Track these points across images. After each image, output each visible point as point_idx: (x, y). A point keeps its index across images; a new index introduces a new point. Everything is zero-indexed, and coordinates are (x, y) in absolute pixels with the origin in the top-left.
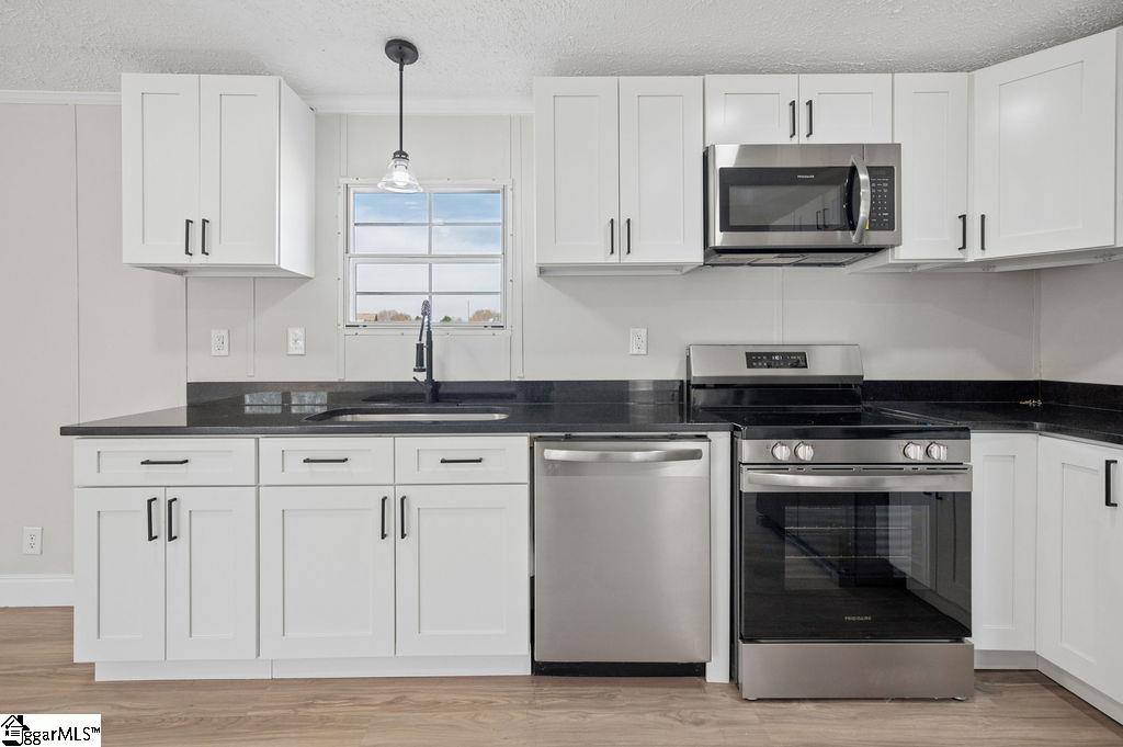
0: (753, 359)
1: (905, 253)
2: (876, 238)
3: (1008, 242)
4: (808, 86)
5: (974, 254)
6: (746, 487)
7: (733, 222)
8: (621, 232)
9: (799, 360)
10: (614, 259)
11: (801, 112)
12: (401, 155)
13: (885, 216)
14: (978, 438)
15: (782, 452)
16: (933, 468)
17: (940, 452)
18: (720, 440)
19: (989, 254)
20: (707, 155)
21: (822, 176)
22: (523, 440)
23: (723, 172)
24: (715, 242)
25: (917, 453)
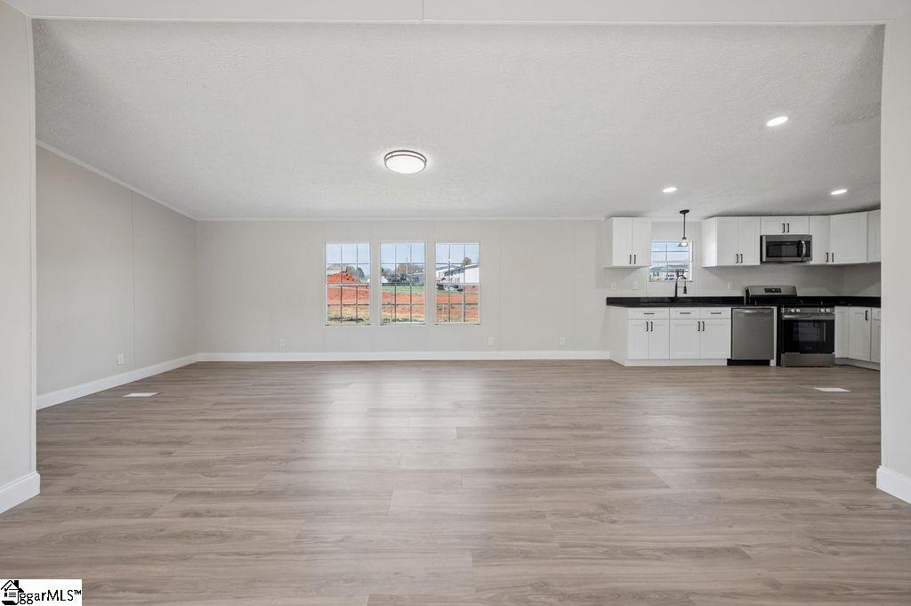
0: (767, 290)
1: (813, 262)
2: (805, 259)
4: (787, 220)
5: (830, 263)
6: (783, 319)
7: (769, 255)
8: (739, 257)
9: (779, 290)
10: (738, 264)
11: (786, 226)
12: (684, 238)
13: (808, 255)
14: (836, 307)
15: (793, 310)
16: (826, 314)
17: (828, 310)
18: (775, 309)
19: (835, 263)
20: (761, 237)
21: (792, 243)
22: (730, 309)
23: (767, 242)
24: (764, 260)
25: (823, 310)
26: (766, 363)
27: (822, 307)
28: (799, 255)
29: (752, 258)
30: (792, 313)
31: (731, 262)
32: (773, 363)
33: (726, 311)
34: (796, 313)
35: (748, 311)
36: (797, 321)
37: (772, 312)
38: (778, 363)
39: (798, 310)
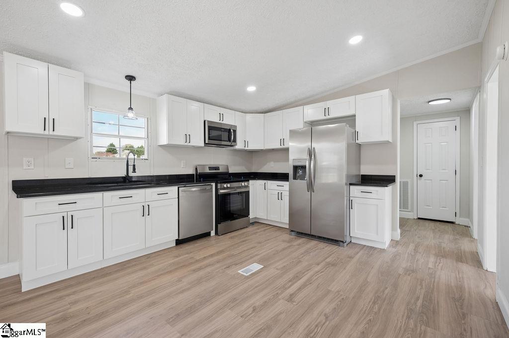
0: (210, 168)
1: (238, 147)
2: (233, 144)
3: (251, 147)
4: (222, 111)
5: (246, 148)
6: (219, 194)
7: (211, 138)
8: (188, 137)
9: (217, 168)
10: (186, 144)
12: (131, 108)
13: (235, 141)
14: (251, 182)
15: (225, 186)
17: (246, 184)
18: (214, 184)
19: (248, 148)
20: (205, 121)
21: (225, 130)
22: (176, 187)
23: (209, 127)
24: (207, 142)
25: (243, 184)
26: (208, 234)
27: (242, 181)
28: (229, 140)
29: (198, 139)
30: (225, 188)
31: (181, 141)
32: (213, 233)
33: (173, 190)
34: (227, 188)
35: (194, 189)
36: (229, 194)
37: (212, 188)
38: (216, 233)
39: (229, 185)
